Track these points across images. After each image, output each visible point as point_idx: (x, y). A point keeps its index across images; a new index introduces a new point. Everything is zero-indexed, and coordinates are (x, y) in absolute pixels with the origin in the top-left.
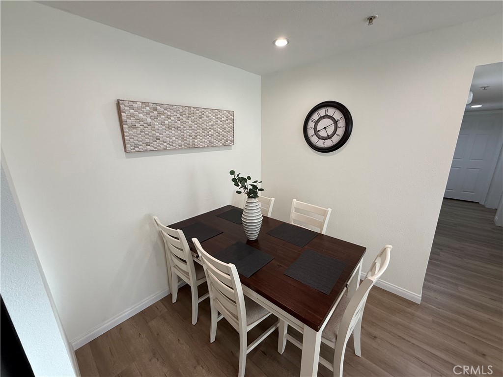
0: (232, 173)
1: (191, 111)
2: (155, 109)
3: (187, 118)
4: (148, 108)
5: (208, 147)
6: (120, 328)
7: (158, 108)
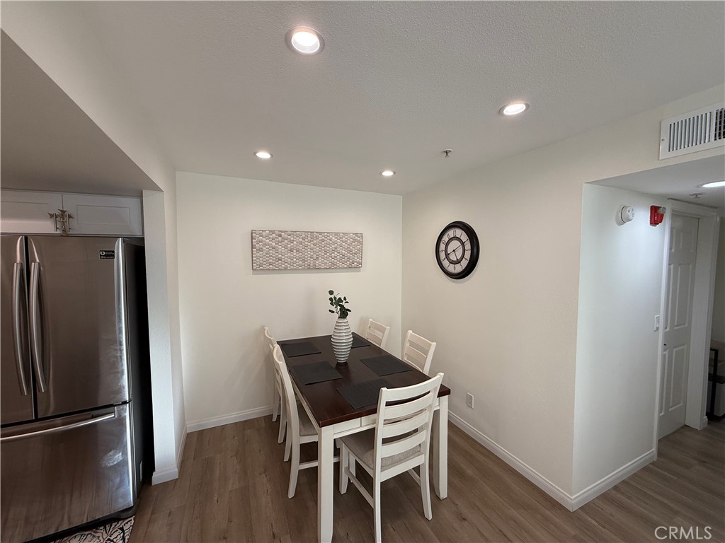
0: (331, 292)
1: (313, 235)
2: (281, 236)
3: (310, 242)
4: (274, 235)
5: (330, 268)
6: (223, 428)
7: (283, 234)
